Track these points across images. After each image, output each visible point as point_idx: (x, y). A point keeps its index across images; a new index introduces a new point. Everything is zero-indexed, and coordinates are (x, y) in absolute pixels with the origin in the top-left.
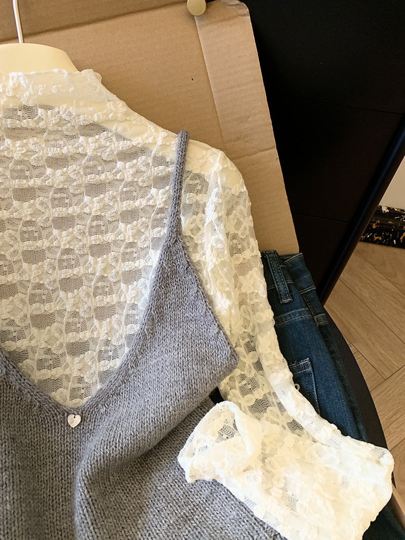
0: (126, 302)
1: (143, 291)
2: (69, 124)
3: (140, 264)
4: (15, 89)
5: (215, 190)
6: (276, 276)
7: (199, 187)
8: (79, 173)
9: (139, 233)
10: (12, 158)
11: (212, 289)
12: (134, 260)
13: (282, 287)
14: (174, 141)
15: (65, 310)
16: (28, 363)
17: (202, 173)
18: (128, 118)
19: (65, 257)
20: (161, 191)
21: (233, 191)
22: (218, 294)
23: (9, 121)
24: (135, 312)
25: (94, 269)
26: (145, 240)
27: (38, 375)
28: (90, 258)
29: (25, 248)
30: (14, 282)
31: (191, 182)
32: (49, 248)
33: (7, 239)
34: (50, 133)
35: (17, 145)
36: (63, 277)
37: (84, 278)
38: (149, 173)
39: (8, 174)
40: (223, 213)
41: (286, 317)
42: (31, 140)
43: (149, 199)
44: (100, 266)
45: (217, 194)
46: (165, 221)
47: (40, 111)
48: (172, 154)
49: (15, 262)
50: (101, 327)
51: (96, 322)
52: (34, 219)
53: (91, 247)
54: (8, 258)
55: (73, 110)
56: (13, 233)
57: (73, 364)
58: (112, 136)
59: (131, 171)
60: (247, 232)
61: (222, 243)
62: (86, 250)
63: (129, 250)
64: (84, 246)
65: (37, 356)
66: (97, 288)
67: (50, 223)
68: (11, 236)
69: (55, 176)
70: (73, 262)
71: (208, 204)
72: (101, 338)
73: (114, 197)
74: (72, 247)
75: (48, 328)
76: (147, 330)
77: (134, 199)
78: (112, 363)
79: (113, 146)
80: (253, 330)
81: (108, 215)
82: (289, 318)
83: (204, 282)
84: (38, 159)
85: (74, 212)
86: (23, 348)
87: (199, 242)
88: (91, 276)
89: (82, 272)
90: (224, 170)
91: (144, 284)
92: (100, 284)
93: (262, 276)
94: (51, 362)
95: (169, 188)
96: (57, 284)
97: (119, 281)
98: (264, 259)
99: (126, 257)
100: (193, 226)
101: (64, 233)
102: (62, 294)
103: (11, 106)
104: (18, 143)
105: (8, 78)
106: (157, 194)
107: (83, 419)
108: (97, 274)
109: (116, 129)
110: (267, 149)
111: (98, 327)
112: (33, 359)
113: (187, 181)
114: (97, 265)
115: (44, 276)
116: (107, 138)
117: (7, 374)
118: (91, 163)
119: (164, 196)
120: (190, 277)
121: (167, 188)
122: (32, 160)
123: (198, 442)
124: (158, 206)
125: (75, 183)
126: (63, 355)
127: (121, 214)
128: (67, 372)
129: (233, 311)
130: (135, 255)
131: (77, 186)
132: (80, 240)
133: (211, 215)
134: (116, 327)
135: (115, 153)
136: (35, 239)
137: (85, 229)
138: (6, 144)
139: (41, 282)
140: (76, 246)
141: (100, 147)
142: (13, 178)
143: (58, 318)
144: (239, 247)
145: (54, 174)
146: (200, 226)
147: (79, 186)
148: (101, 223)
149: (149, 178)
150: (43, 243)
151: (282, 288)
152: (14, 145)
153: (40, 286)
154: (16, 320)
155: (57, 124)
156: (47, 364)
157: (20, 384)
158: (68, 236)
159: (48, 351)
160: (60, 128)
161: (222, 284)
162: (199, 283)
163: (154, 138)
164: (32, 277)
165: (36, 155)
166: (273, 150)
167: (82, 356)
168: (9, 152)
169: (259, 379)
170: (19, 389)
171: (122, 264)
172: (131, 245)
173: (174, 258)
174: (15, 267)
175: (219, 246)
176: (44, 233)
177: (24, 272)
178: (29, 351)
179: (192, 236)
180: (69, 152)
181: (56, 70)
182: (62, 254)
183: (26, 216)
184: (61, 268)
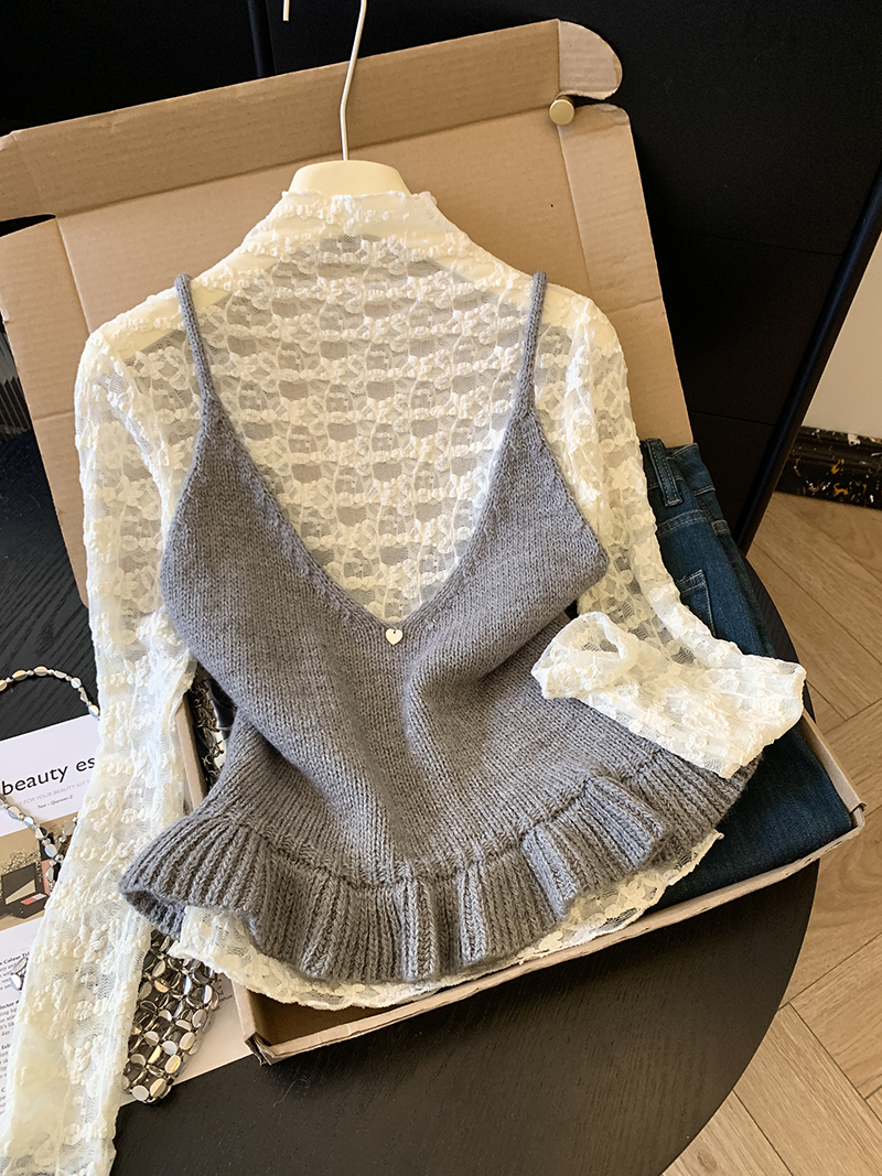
0: (455, 499)
1: (480, 484)
2: (397, 261)
3: (476, 447)
4: (337, 216)
5: (581, 349)
6: (660, 471)
7: (558, 346)
8: (404, 324)
9: (476, 407)
10: (324, 301)
11: (574, 477)
12: (468, 443)
13: (667, 484)
14: (528, 285)
15: (379, 504)
16: (335, 567)
17: (564, 326)
18: (471, 254)
19: (381, 435)
20: (508, 349)
21: (604, 352)
22: (583, 483)
23: (326, 254)
24: (468, 511)
25: (417, 452)
26: (483, 417)
27: (348, 583)
28: (413, 439)
29: (332, 421)
30: (319, 462)
31: (548, 339)
32: (361, 423)
33: (311, 407)
34: (373, 270)
35: (332, 286)
36: (378, 460)
37: (403, 465)
38: (493, 326)
39: (317, 322)
40: (590, 379)
41: (672, 522)
42: (348, 280)
43: (491, 362)
44: (425, 448)
45: (583, 353)
46: (511, 391)
47: (363, 242)
48: (525, 302)
49: (319, 438)
50: (423, 530)
51: (417, 522)
52: (344, 383)
53: (414, 423)
54: (311, 431)
55: (403, 242)
56: (318, 400)
57: (388, 573)
58: (449, 276)
59: (471, 323)
60: (622, 409)
61: (588, 418)
62: (407, 428)
63: (461, 430)
64: (405, 421)
65: (345, 559)
66: (419, 478)
67: (363, 389)
68: (315, 403)
69: (374, 328)
70: (390, 442)
71: (570, 368)
72: (423, 544)
73: (447, 358)
74: (390, 423)
75: (357, 525)
76: (488, 530)
77: (471, 360)
78: (437, 576)
79: (449, 290)
80: (627, 542)
81: (437, 381)
82: (676, 523)
83: (564, 468)
84: (356, 305)
85: (395, 376)
86: (329, 546)
87: (557, 418)
88: (412, 462)
89: (402, 456)
90: (593, 323)
91: (481, 473)
92: (423, 473)
93: (641, 468)
94: (361, 568)
95: (520, 346)
96: (371, 470)
97: (447, 471)
98: (644, 447)
99: (458, 438)
100: (549, 397)
101: (381, 403)
102: (376, 483)
103: (330, 236)
104: (333, 283)
105: (329, 202)
106: (502, 355)
107: (405, 636)
108: (421, 460)
109: (455, 268)
110: (650, 301)
111: (419, 529)
112: (340, 563)
113: (544, 337)
114: (420, 447)
115: (354, 458)
116: (442, 280)
117: (310, 574)
118: (421, 311)
119: (512, 357)
120: (546, 461)
121: (517, 345)
122: (348, 305)
123: (556, 654)
124: (503, 371)
125: (398, 338)
126: (375, 561)
127: (454, 380)
128: (381, 582)
129: (602, 504)
130: (470, 437)
131: (400, 341)
132: (400, 414)
133: (573, 381)
134: (443, 530)
135: (452, 299)
136: (344, 410)
137: (407, 399)
138: (319, 284)
139: (351, 466)
140: (395, 422)
141: (433, 291)
142: (324, 328)
143: (369, 514)
144: (610, 430)
145: (373, 325)
146: (559, 398)
147: (403, 341)
148: (428, 392)
149: (493, 331)
150: (355, 415)
151: (668, 486)
152: (328, 286)
153: (349, 471)
154: (320, 510)
155: (382, 260)
156: (356, 571)
157: (326, 587)
158: (385, 407)
159: (358, 554)
160: (385, 266)
161: (587, 472)
162: (558, 470)
163: (503, 280)
164: (340, 458)
165: (354, 299)
166: (657, 301)
167: (399, 564)
168: (321, 295)
169: (635, 603)
170: (326, 593)
171: (452, 448)
172: (465, 423)
173: (525, 436)
174: (319, 444)
175: (585, 422)
176: (356, 402)
177: (329, 452)
178: (335, 552)
179: (548, 411)
180: (394, 296)
181: (391, 192)
182: (378, 431)
183: (335, 379)
184: (375, 449)
